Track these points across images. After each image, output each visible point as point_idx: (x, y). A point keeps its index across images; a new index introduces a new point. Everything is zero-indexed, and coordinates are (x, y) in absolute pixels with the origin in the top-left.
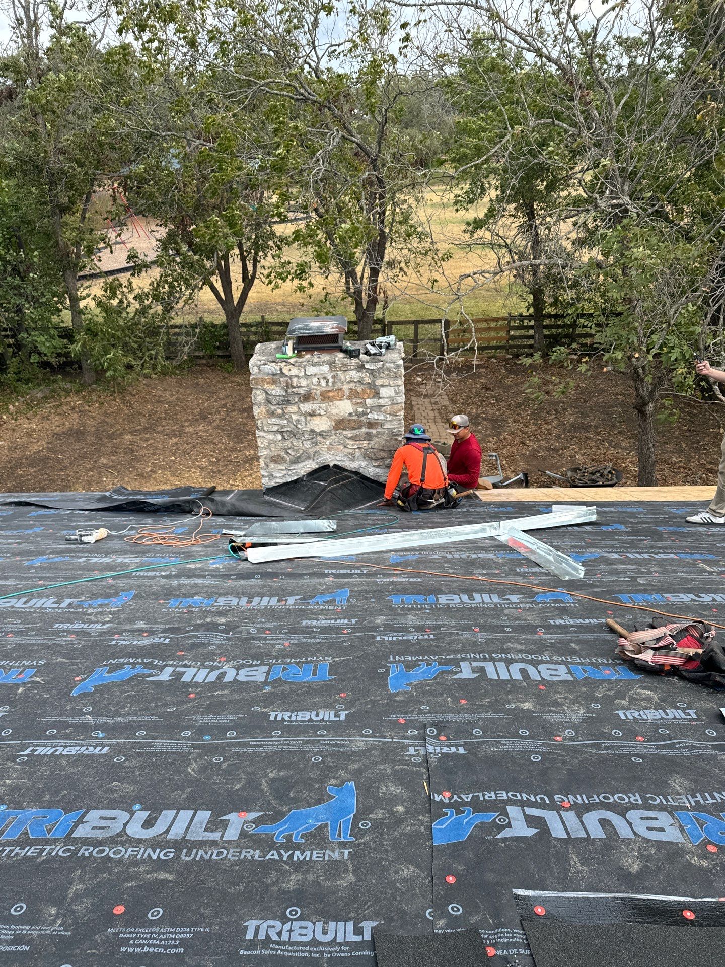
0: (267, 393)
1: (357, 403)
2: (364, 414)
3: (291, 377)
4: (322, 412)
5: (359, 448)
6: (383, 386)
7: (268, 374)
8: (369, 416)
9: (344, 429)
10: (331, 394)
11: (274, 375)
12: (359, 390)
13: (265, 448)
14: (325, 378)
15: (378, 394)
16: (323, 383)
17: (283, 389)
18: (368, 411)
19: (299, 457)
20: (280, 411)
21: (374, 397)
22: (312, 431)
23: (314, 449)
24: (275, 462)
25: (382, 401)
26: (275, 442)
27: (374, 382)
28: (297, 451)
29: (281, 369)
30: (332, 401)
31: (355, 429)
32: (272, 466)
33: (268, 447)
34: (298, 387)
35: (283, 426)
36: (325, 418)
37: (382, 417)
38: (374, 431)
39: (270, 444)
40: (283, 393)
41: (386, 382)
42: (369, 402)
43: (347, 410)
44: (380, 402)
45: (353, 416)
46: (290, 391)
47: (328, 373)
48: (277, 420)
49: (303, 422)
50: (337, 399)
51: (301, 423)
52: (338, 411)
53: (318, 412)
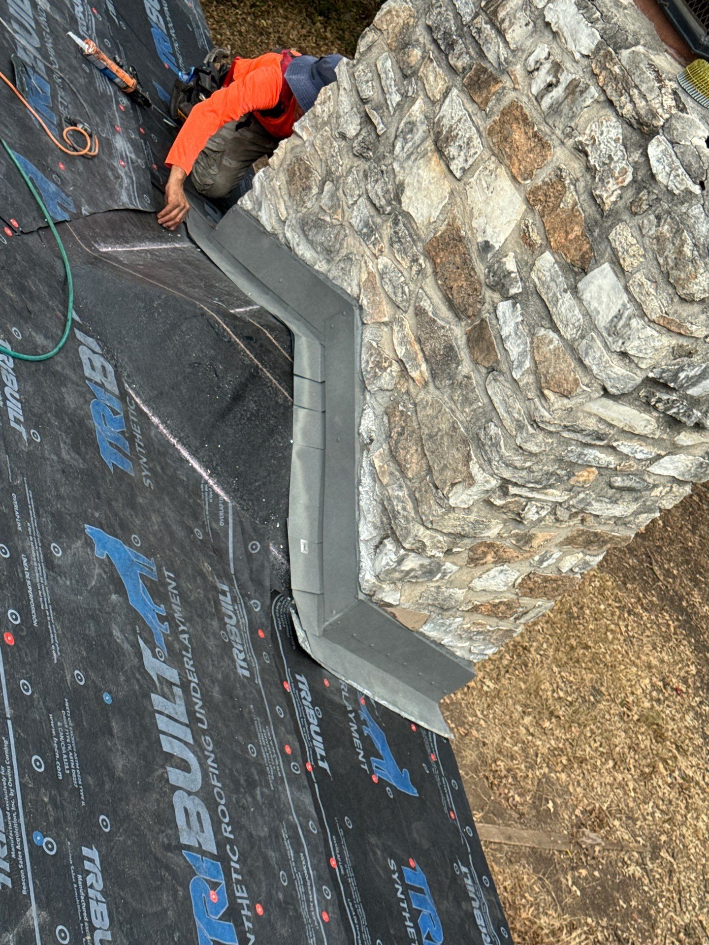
1: (525, 235)
2: (500, 284)
4: (457, 163)
5: (404, 370)
6: (616, 261)
8: (502, 307)
9: (436, 272)
10: (518, 135)
12: (569, 199)
13: (316, 122)
15: (585, 271)
16: (541, 79)
18: (517, 290)
19: (321, 226)
20: (416, 56)
21: (568, 267)
22: (399, 192)
23: (355, 244)
24: (291, 179)
25: (565, 305)
26: (337, 129)
27: (616, 219)
28: (336, 207)
30: (501, 158)
32: (280, 181)
33: (319, 126)
35: (382, 105)
36: (447, 187)
39: (329, 121)
40: (468, 14)
41: (633, 257)
42: (545, 264)
43: (495, 228)
44: (560, 301)
45: (483, 259)
46: (481, 21)
47: (577, 62)
48: (391, 74)
49: (414, 144)
50: (513, 165)
51: (406, 143)
52: (480, 206)
53: (452, 151)
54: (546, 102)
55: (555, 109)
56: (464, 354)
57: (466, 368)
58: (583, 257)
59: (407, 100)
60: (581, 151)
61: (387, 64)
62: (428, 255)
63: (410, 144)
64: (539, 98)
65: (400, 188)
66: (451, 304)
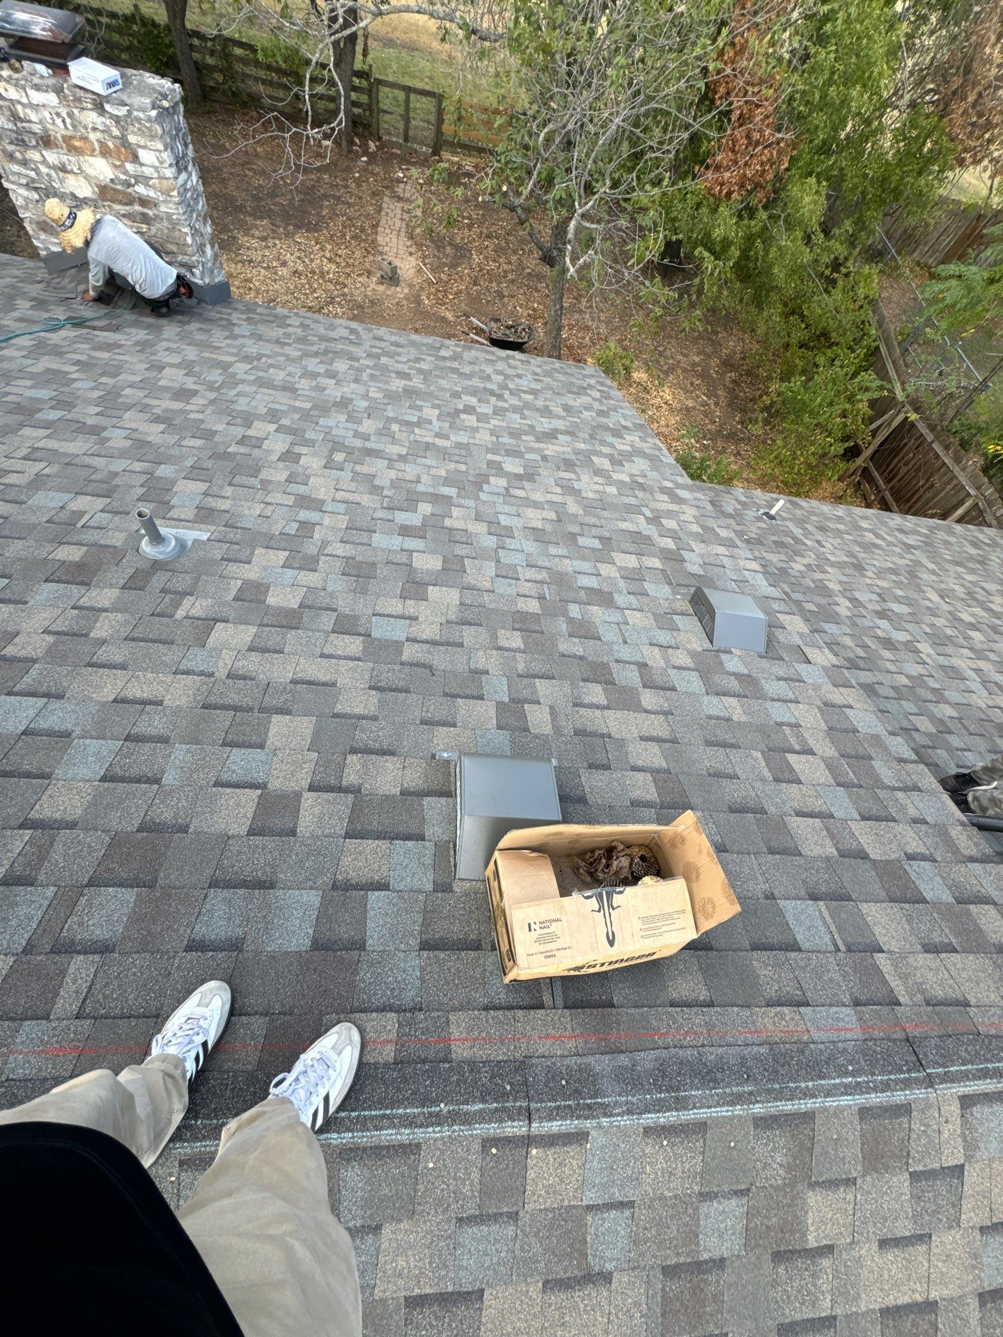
1: (115, 166)
2: (129, 184)
3: (12, 102)
4: (75, 169)
6: (139, 146)
8: (136, 189)
9: (112, 202)
10: (76, 143)
12: (110, 144)
13: (24, 208)
15: (138, 157)
16: (59, 122)
17: (9, 119)
18: (133, 181)
20: (19, 155)
21: (134, 161)
24: (44, 230)
25: (145, 170)
26: (32, 202)
27: (125, 136)
30: (81, 154)
32: (43, 235)
34: (29, 122)
35: (33, 180)
36: (81, 178)
39: (27, 203)
40: (12, 126)
41: (142, 141)
42: (129, 167)
43: (106, 173)
45: (116, 184)
46: (19, 125)
47: (60, 107)
49: (57, 179)
50: (86, 152)
51: (55, 181)
52: (95, 172)
53: (69, 168)
54: (69, 127)
55: (74, 126)
56: (146, 211)
57: (150, 213)
58: (132, 155)
59: (37, 171)
60: (94, 129)
61: (16, 168)
62: (104, 200)
64: (66, 128)
65: (73, 195)
66: (126, 204)
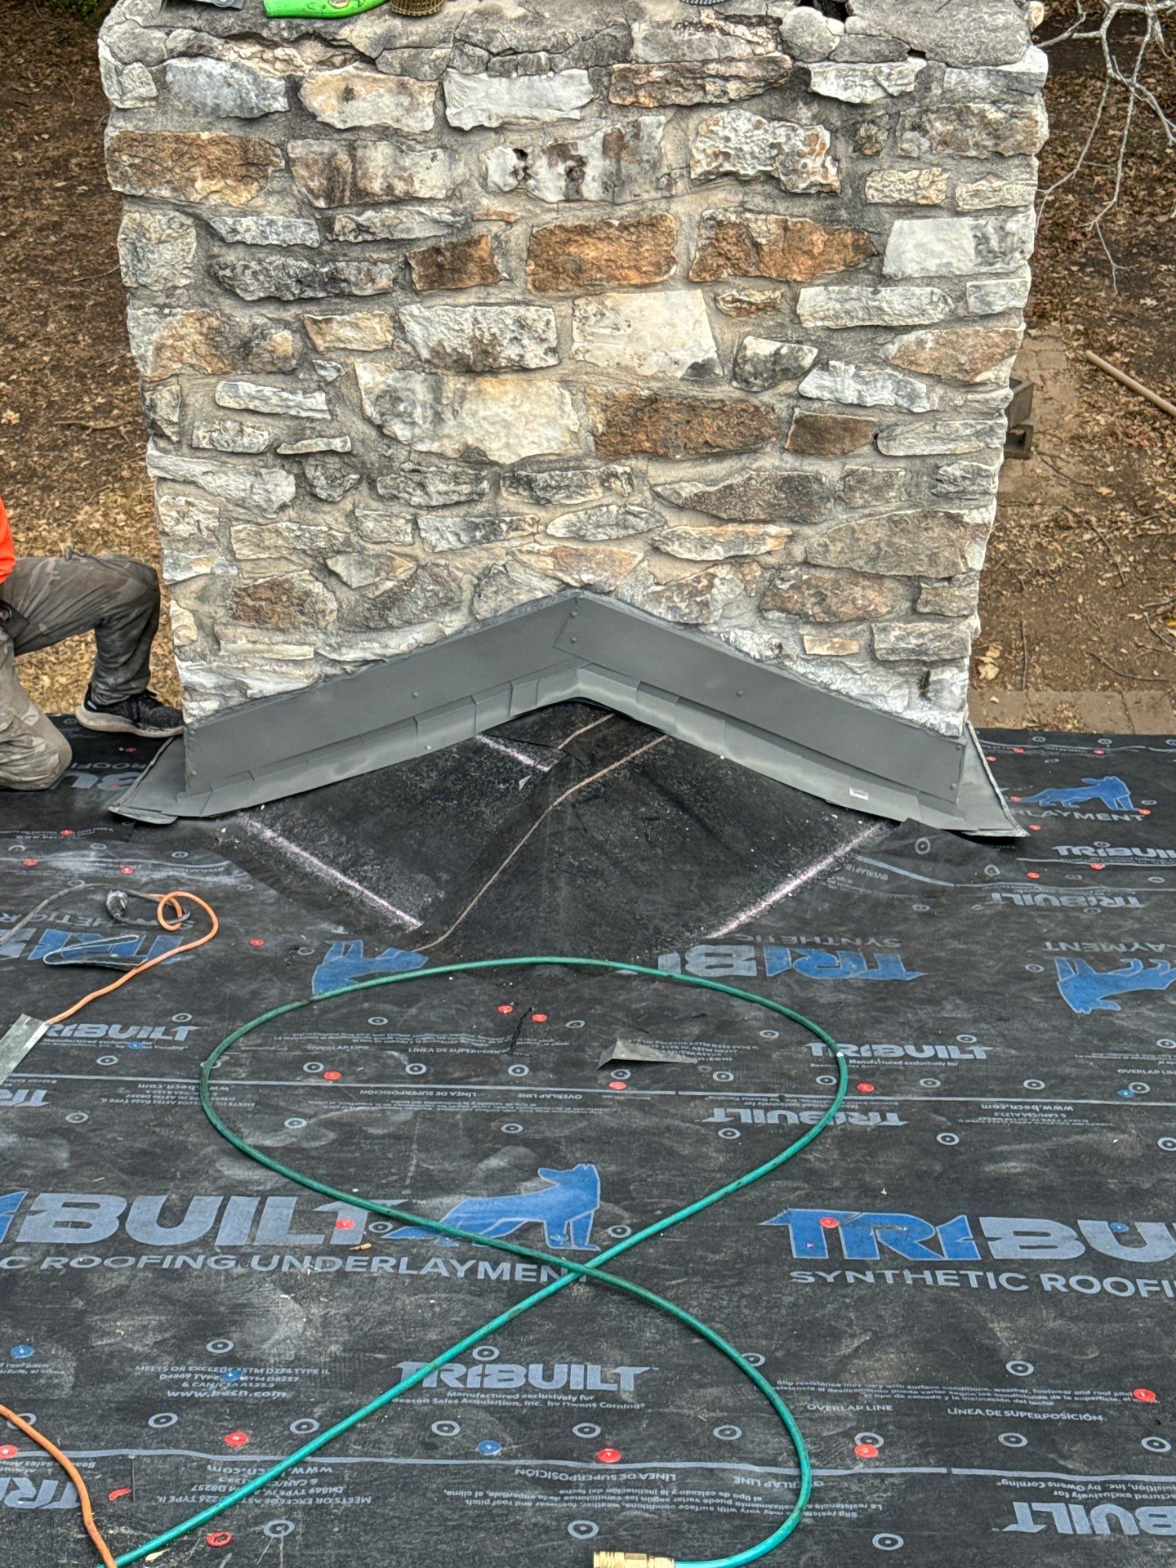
0: (207, 230)
1: (744, 309)
2: (782, 370)
3: (353, 136)
4: (534, 355)
5: (737, 561)
6: (909, 209)
7: (217, 114)
8: (809, 386)
9: (654, 456)
10: (590, 252)
11: (251, 121)
12: (764, 228)
13: (200, 542)
14: (560, 150)
15: (879, 255)
16: (549, 179)
17: (305, 207)
18: (809, 356)
19: (392, 600)
20: (284, 341)
21: (850, 273)
22: (474, 459)
23: (479, 558)
24: (258, 618)
25: (894, 302)
26: (257, 513)
27: (856, 182)
28: (385, 565)
29: (294, 87)
30: (594, 290)
31: (721, 455)
32: (240, 638)
33: (216, 539)
34: (397, 202)
35: (301, 427)
36: (548, 386)
37: (882, 394)
38: (830, 471)
39: (226, 520)
40: (306, 233)
41: (933, 185)
42: (815, 301)
43: (683, 346)
44: (885, 305)
45: (714, 383)
46: (345, 221)
47: (582, 119)
48: (268, 391)
49: (423, 406)
50: (626, 278)
51: (410, 415)
52: (629, 351)
53: (509, 353)
54: (591, 188)
55: (614, 184)
58: (856, 247)
59: (340, 386)
60: (713, 179)
61: (243, 390)
62: (617, 456)
63: (419, 411)
65: (471, 455)
66: (727, 455)
